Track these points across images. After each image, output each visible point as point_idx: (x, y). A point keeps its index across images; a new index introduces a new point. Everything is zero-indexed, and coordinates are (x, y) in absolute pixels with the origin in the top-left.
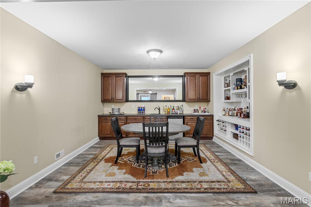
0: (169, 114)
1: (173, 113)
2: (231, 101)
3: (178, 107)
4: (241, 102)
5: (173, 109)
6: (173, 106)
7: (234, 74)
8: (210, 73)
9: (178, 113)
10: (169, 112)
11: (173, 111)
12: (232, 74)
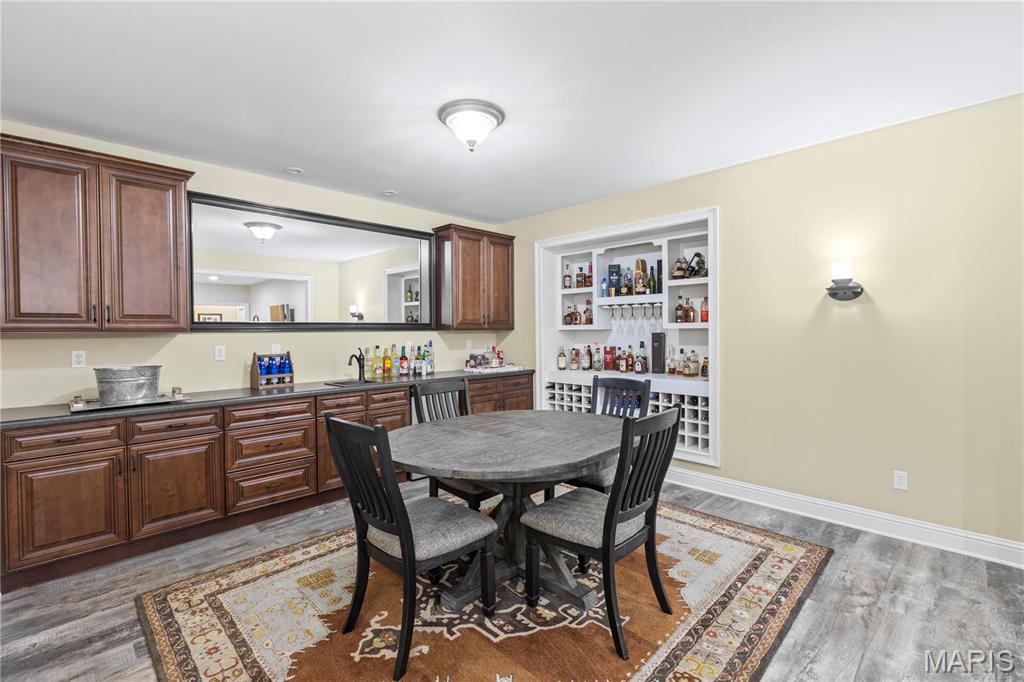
0: (390, 378)
1: (401, 375)
2: (596, 328)
3: (419, 348)
4: (610, 330)
5: (403, 358)
6: (403, 348)
7: (606, 251)
8: (514, 237)
9: (424, 373)
10: (389, 370)
11: (405, 364)
12: (602, 251)
